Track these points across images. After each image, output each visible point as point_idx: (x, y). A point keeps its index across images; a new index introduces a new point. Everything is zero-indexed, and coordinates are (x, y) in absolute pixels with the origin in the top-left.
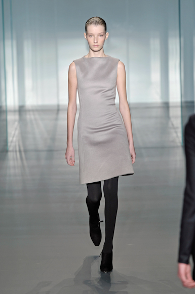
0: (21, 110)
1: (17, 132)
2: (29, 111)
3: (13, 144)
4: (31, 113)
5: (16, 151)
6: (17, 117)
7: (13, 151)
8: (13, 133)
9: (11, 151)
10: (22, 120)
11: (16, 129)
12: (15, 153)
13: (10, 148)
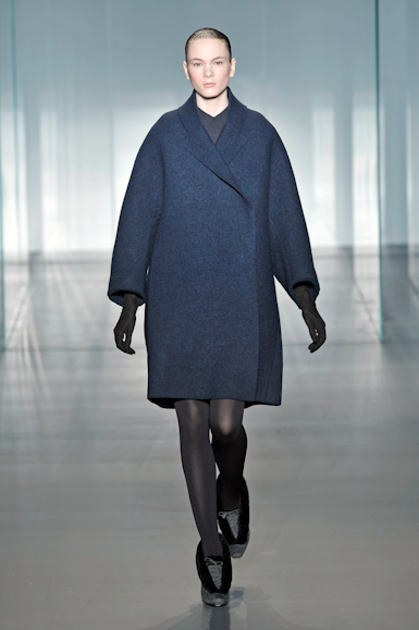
0: (35, 261)
1: (25, 309)
2: (51, 263)
3: (16, 335)
4: (56, 268)
5: (23, 350)
6: (25, 276)
7: (16, 350)
8: (16, 310)
9: (11, 350)
10: (35, 282)
11: (23, 302)
12: (20, 354)
13: (11, 344)
